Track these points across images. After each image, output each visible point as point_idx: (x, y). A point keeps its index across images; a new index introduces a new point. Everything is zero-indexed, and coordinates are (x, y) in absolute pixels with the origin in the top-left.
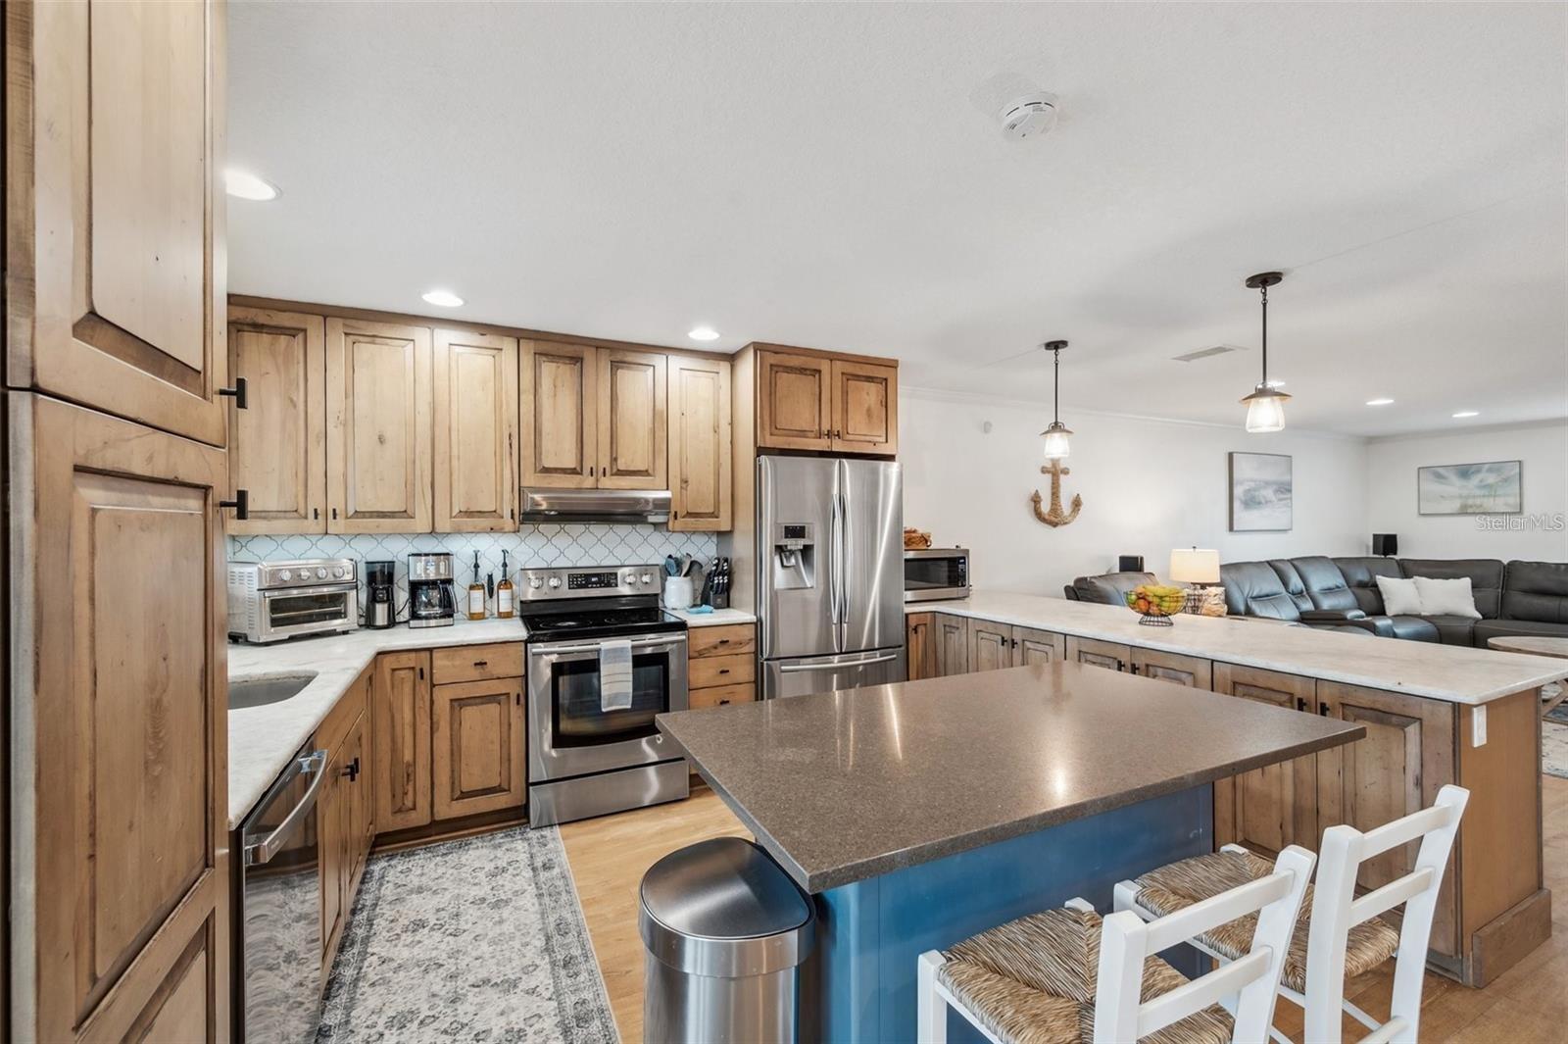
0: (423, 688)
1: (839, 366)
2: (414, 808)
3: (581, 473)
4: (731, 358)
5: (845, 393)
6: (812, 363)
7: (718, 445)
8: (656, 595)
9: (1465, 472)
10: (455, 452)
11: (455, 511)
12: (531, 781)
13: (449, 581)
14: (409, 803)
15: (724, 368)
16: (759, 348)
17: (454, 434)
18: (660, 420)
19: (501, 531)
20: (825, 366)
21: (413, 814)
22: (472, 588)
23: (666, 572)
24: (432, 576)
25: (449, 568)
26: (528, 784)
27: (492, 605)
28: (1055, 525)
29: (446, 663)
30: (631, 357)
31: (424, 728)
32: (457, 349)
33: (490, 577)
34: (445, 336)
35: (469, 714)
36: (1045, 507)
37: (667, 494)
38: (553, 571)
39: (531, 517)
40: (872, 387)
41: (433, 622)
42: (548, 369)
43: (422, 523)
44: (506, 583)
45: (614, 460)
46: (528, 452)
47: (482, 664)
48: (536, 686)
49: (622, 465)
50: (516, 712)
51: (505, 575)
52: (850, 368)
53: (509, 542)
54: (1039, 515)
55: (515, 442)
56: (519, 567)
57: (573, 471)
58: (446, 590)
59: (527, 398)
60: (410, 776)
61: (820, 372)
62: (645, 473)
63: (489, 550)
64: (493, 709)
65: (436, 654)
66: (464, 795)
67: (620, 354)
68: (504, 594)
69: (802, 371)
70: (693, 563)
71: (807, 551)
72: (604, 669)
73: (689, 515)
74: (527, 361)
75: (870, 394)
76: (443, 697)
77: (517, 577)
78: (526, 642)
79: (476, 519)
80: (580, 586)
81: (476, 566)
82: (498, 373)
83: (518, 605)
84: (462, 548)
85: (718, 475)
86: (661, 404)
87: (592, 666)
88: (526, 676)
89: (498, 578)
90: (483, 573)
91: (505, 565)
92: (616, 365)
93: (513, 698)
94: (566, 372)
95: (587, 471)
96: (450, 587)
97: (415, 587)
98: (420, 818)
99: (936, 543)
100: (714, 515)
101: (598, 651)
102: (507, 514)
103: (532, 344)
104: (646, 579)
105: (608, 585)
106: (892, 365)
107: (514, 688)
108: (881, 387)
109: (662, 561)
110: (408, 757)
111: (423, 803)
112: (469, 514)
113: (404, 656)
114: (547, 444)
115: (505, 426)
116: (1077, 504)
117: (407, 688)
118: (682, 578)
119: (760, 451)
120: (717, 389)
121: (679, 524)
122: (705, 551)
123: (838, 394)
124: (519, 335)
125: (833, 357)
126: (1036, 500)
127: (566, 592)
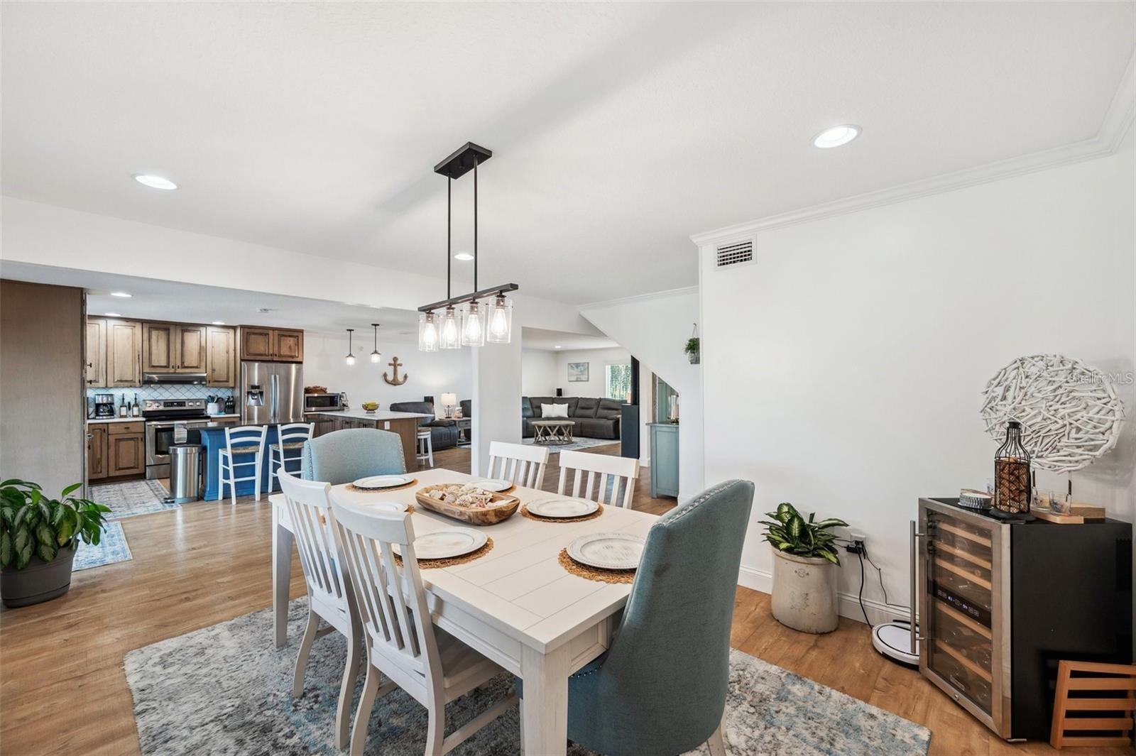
0: (105, 435)
1: (276, 332)
2: (101, 472)
3: (169, 367)
4: (234, 328)
5: (279, 341)
6: (265, 331)
7: (228, 357)
8: (203, 410)
9: (577, 365)
10: (116, 361)
11: (116, 380)
12: (147, 464)
13: (113, 404)
14: (99, 470)
15: (232, 332)
16: (242, 327)
17: (115, 355)
18: (202, 350)
19: (135, 387)
20: (271, 332)
21: (100, 474)
22: (121, 406)
23: (207, 402)
24: (105, 402)
25: (113, 399)
26: (146, 466)
27: (130, 413)
28: (395, 385)
29: (113, 427)
30: (190, 328)
31: (105, 448)
32: (116, 327)
33: (129, 403)
34: (111, 323)
35: (122, 444)
36: (390, 378)
37: (205, 375)
38: (156, 401)
39: (147, 382)
40: (292, 339)
41: (105, 417)
42: (154, 333)
43: (102, 383)
44: (136, 405)
45: (183, 363)
46: (146, 361)
47: (128, 428)
48: (149, 434)
49: (186, 364)
50: (141, 444)
51: (136, 402)
52: (282, 333)
53: (138, 391)
54: (387, 381)
55: (140, 357)
56: (141, 400)
57: (165, 367)
58: (111, 407)
59: (146, 343)
60: (99, 461)
61: (268, 334)
62: (197, 367)
63: (130, 394)
64: (132, 442)
65: (110, 425)
66: (120, 469)
67: (186, 328)
68: (135, 409)
69: (261, 334)
70: (218, 399)
71: (261, 393)
72: (176, 430)
73: (216, 381)
74: (146, 330)
75: (291, 341)
76: (112, 439)
77: (141, 403)
78: (145, 422)
79: (124, 383)
80: (168, 406)
81: (123, 399)
82: (133, 334)
83: (141, 413)
84: (118, 393)
85: (228, 368)
86: (204, 343)
87: (171, 430)
88: (145, 432)
89: (133, 403)
90: (126, 402)
91: (136, 399)
92: (184, 331)
93: (140, 439)
94: (162, 334)
95: (171, 367)
96: (113, 406)
97: (98, 406)
98: (104, 475)
99: (328, 391)
100: (227, 381)
101: (174, 424)
102: (137, 380)
103: (148, 325)
104: (198, 404)
105: (181, 406)
106: (302, 331)
107: (140, 436)
108: (296, 339)
109: (206, 398)
110: (99, 456)
111: (104, 471)
112: (121, 381)
113: (97, 426)
114: (154, 357)
115: (136, 352)
116: (406, 377)
117: (99, 435)
118: (214, 404)
119: (242, 360)
120: (228, 338)
121: (211, 384)
122: (224, 394)
123: (276, 342)
124: (142, 322)
125: (274, 329)
126: (385, 375)
127: (161, 408)
